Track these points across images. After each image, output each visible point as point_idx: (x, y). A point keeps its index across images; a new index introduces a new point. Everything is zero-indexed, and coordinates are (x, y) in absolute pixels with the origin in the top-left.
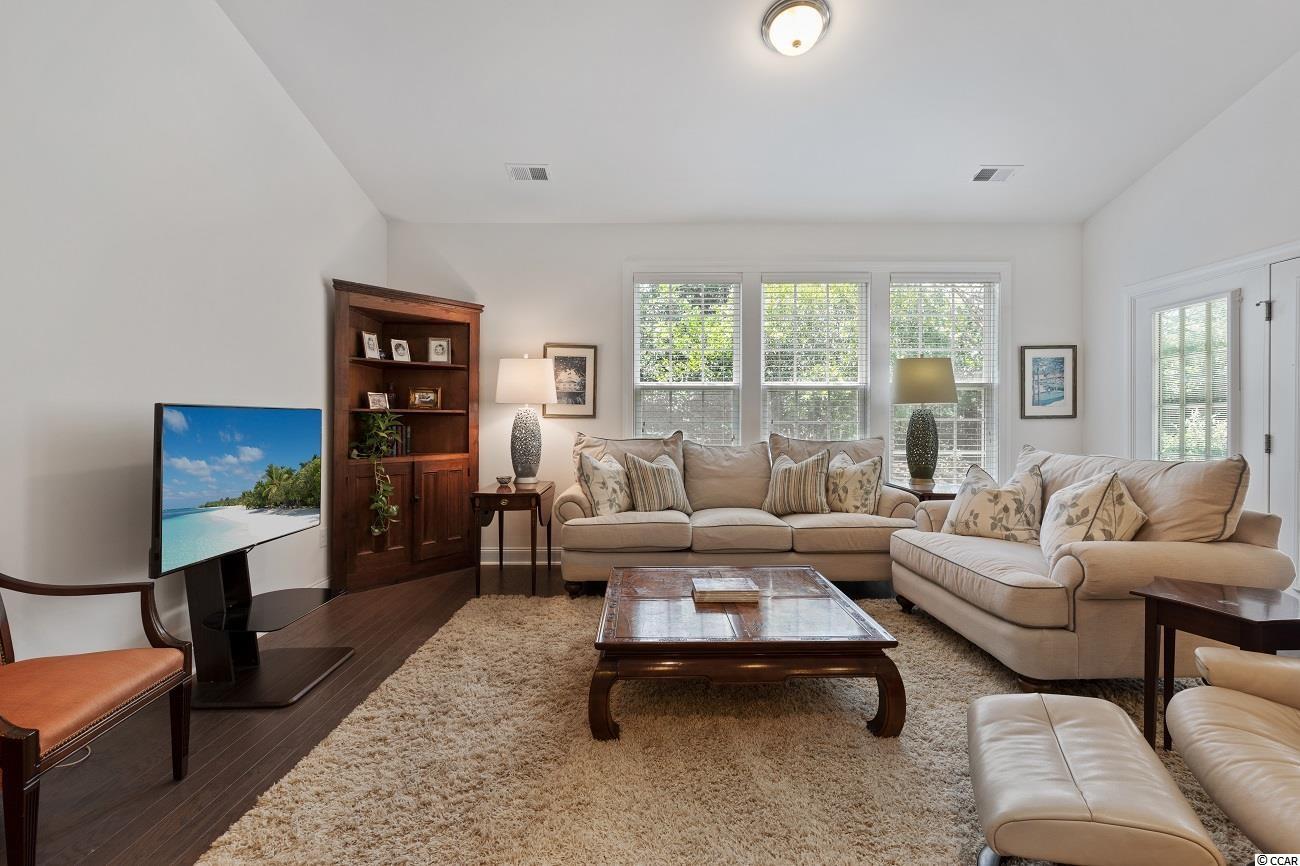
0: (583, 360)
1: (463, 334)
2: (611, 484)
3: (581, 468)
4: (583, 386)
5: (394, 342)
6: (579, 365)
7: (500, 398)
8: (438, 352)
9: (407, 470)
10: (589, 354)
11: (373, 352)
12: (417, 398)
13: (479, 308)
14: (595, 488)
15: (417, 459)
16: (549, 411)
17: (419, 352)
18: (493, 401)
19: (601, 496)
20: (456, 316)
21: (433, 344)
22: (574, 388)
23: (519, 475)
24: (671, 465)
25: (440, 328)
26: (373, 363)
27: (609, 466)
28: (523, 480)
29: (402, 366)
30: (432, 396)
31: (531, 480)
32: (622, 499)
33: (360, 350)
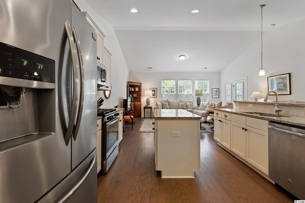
0: (155, 90)
1: (139, 87)
2: (160, 106)
3: (156, 104)
4: (155, 94)
5: (132, 88)
6: (154, 91)
7: (145, 95)
8: (137, 89)
9: (134, 104)
10: (156, 89)
11: (130, 90)
12: (134, 95)
13: (141, 83)
14: (159, 106)
15: (135, 103)
16: (150, 97)
17: (135, 89)
18: (144, 96)
19: (159, 107)
20: (139, 85)
21: (136, 88)
22: (154, 94)
23: (147, 105)
24: (167, 104)
25: (137, 86)
26: (130, 91)
27: (160, 104)
28: (148, 106)
29: (133, 91)
30: (136, 95)
31: (149, 106)
32: (162, 107)
33: (129, 90)
